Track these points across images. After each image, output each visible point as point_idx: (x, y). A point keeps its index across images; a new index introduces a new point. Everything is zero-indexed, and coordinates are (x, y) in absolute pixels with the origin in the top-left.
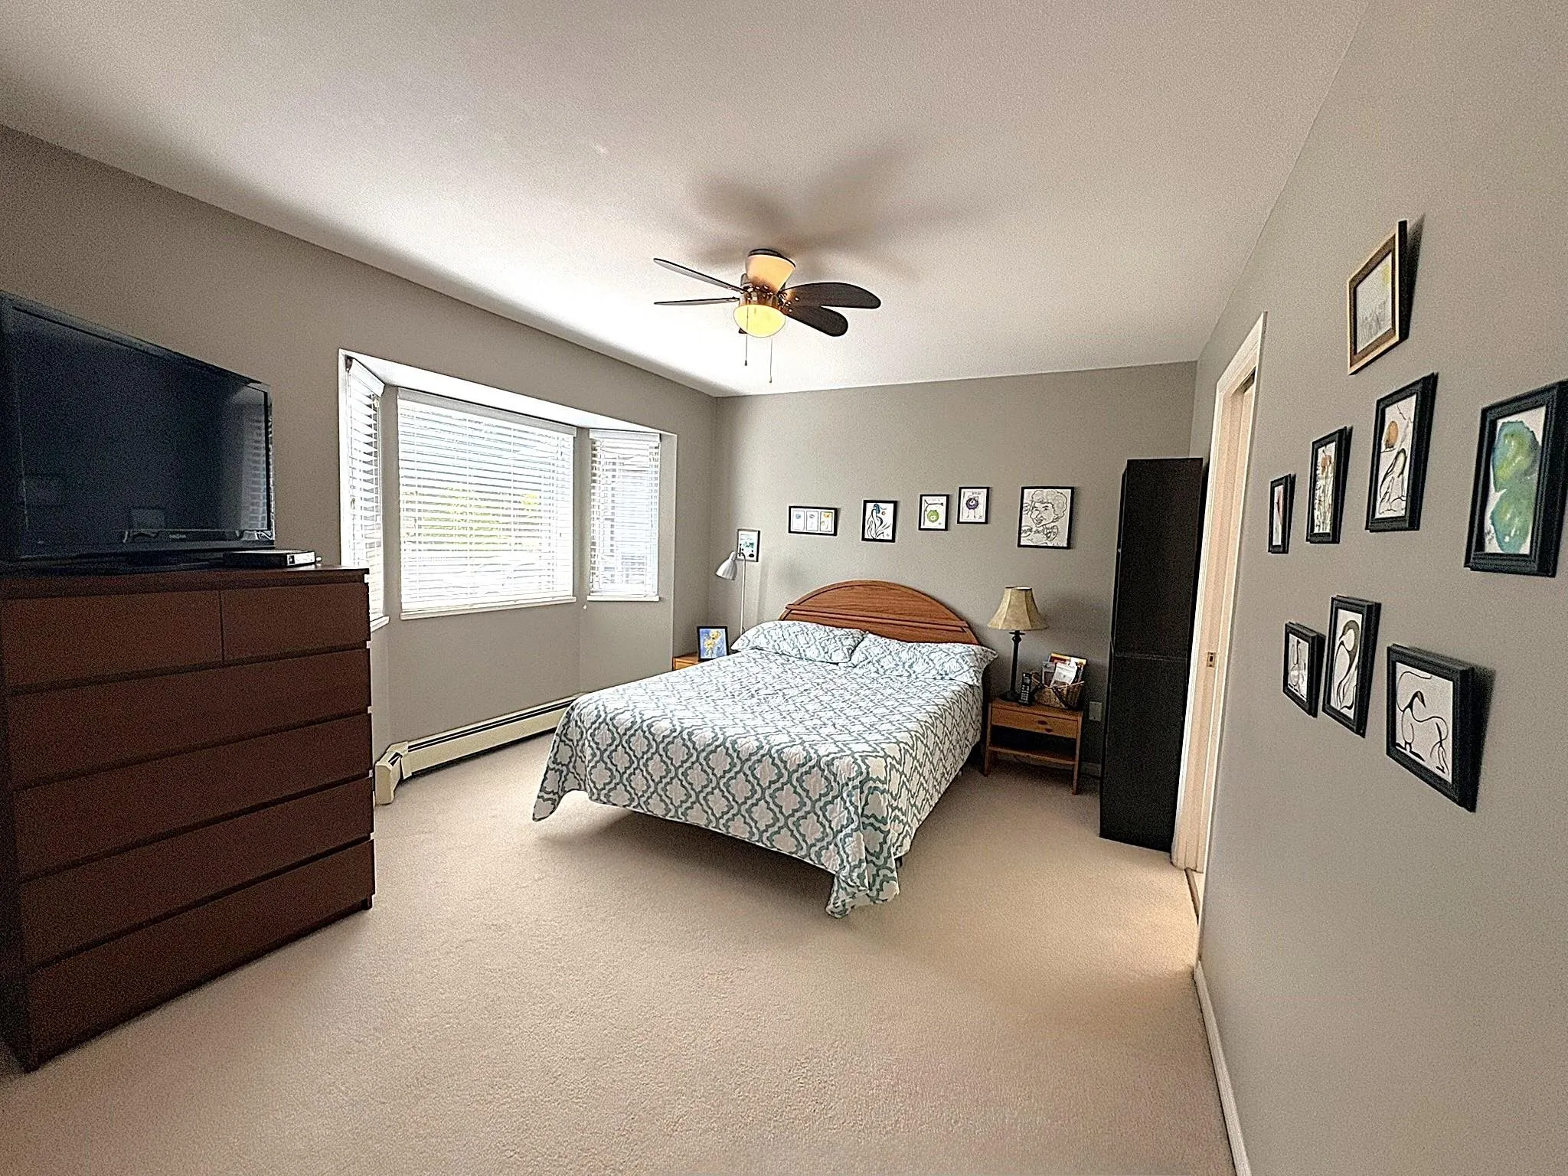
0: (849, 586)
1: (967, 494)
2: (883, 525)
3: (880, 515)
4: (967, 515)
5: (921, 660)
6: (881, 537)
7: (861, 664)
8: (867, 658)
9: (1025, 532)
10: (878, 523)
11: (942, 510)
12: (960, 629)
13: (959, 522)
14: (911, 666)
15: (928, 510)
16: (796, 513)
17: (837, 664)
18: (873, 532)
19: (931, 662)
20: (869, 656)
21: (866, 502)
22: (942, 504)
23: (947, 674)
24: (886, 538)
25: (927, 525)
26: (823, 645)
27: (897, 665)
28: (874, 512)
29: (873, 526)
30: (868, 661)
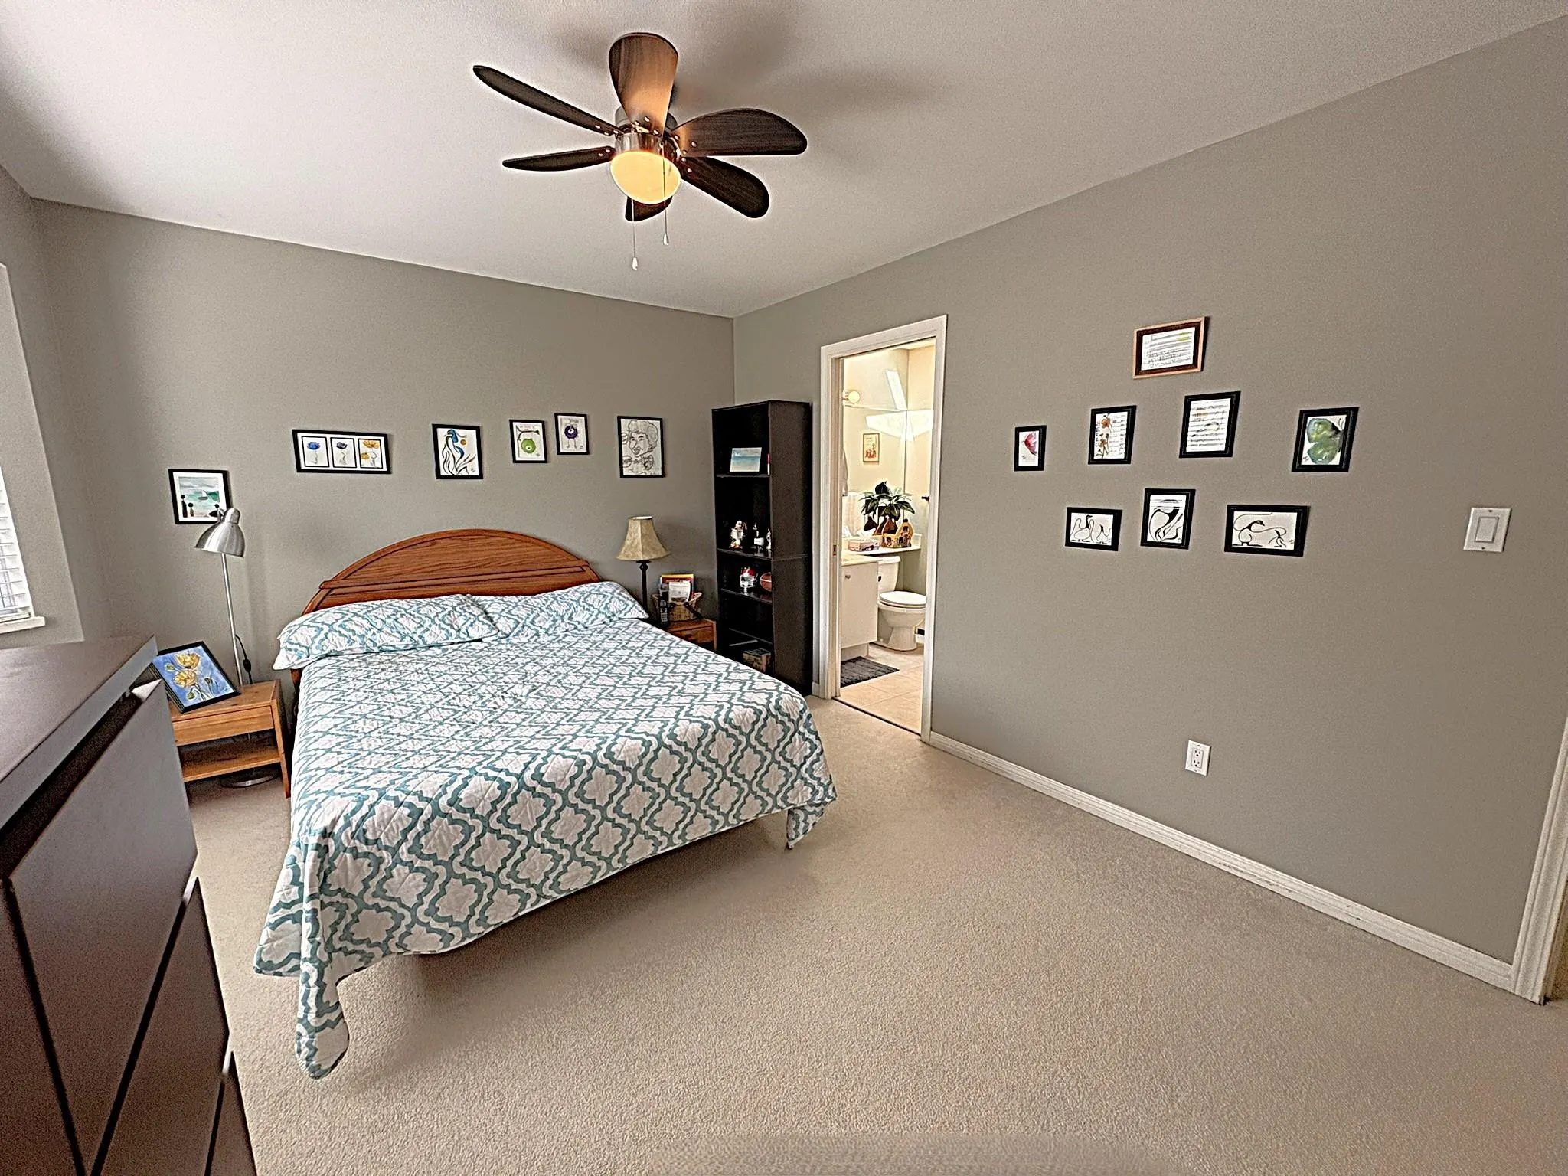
0: (431, 540)
1: (564, 421)
2: (465, 457)
3: (458, 444)
4: (567, 445)
5: (580, 608)
6: (464, 473)
7: (516, 631)
8: (518, 623)
9: (626, 462)
10: (458, 455)
11: (538, 439)
12: (580, 569)
13: (559, 453)
14: (570, 618)
15: (522, 438)
16: (307, 441)
17: (480, 640)
18: (452, 465)
19: (591, 608)
20: (519, 620)
21: (435, 427)
22: (537, 432)
23: (614, 615)
24: (471, 474)
25: (521, 456)
26: (447, 622)
27: (555, 621)
28: (450, 440)
29: (451, 459)
30: (520, 625)
